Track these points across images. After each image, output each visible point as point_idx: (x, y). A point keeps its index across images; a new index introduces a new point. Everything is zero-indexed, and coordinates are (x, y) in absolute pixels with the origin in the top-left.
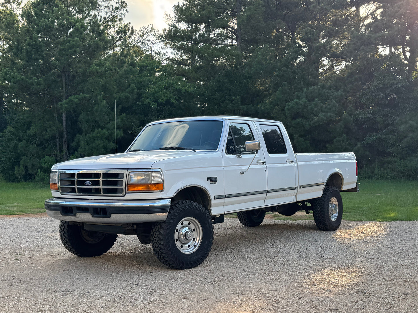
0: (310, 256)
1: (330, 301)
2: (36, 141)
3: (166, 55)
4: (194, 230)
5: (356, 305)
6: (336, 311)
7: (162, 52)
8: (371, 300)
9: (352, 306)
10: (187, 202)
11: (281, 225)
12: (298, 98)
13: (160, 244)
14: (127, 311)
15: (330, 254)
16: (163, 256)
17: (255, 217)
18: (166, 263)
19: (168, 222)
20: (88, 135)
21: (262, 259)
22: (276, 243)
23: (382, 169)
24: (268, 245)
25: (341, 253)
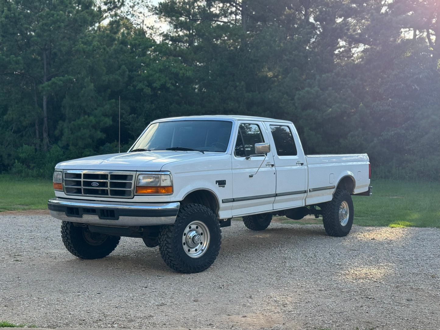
0: (318, 263)
1: (336, 305)
2: (12, 128)
3: (160, 31)
4: (202, 234)
5: (360, 309)
6: (341, 314)
7: (155, 26)
8: (376, 305)
9: (357, 310)
10: (195, 205)
11: (289, 230)
12: (310, 86)
13: (168, 248)
14: (141, 311)
15: (338, 260)
16: (171, 260)
17: (261, 220)
18: (173, 266)
19: (176, 225)
20: (72, 122)
21: (269, 265)
22: (284, 249)
23: (400, 168)
24: (275, 250)
25: (349, 260)
